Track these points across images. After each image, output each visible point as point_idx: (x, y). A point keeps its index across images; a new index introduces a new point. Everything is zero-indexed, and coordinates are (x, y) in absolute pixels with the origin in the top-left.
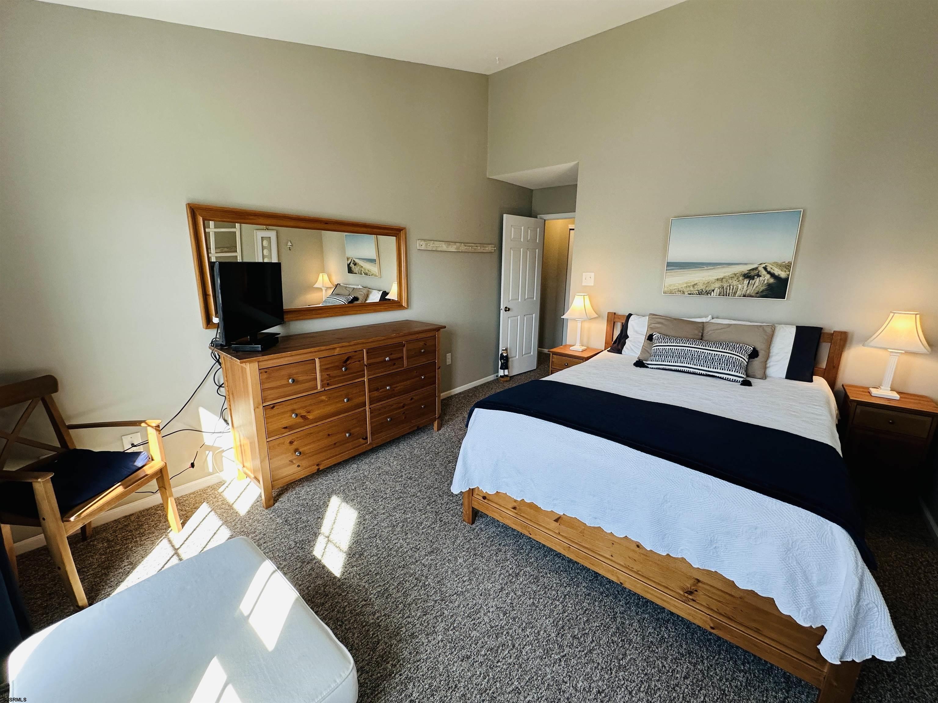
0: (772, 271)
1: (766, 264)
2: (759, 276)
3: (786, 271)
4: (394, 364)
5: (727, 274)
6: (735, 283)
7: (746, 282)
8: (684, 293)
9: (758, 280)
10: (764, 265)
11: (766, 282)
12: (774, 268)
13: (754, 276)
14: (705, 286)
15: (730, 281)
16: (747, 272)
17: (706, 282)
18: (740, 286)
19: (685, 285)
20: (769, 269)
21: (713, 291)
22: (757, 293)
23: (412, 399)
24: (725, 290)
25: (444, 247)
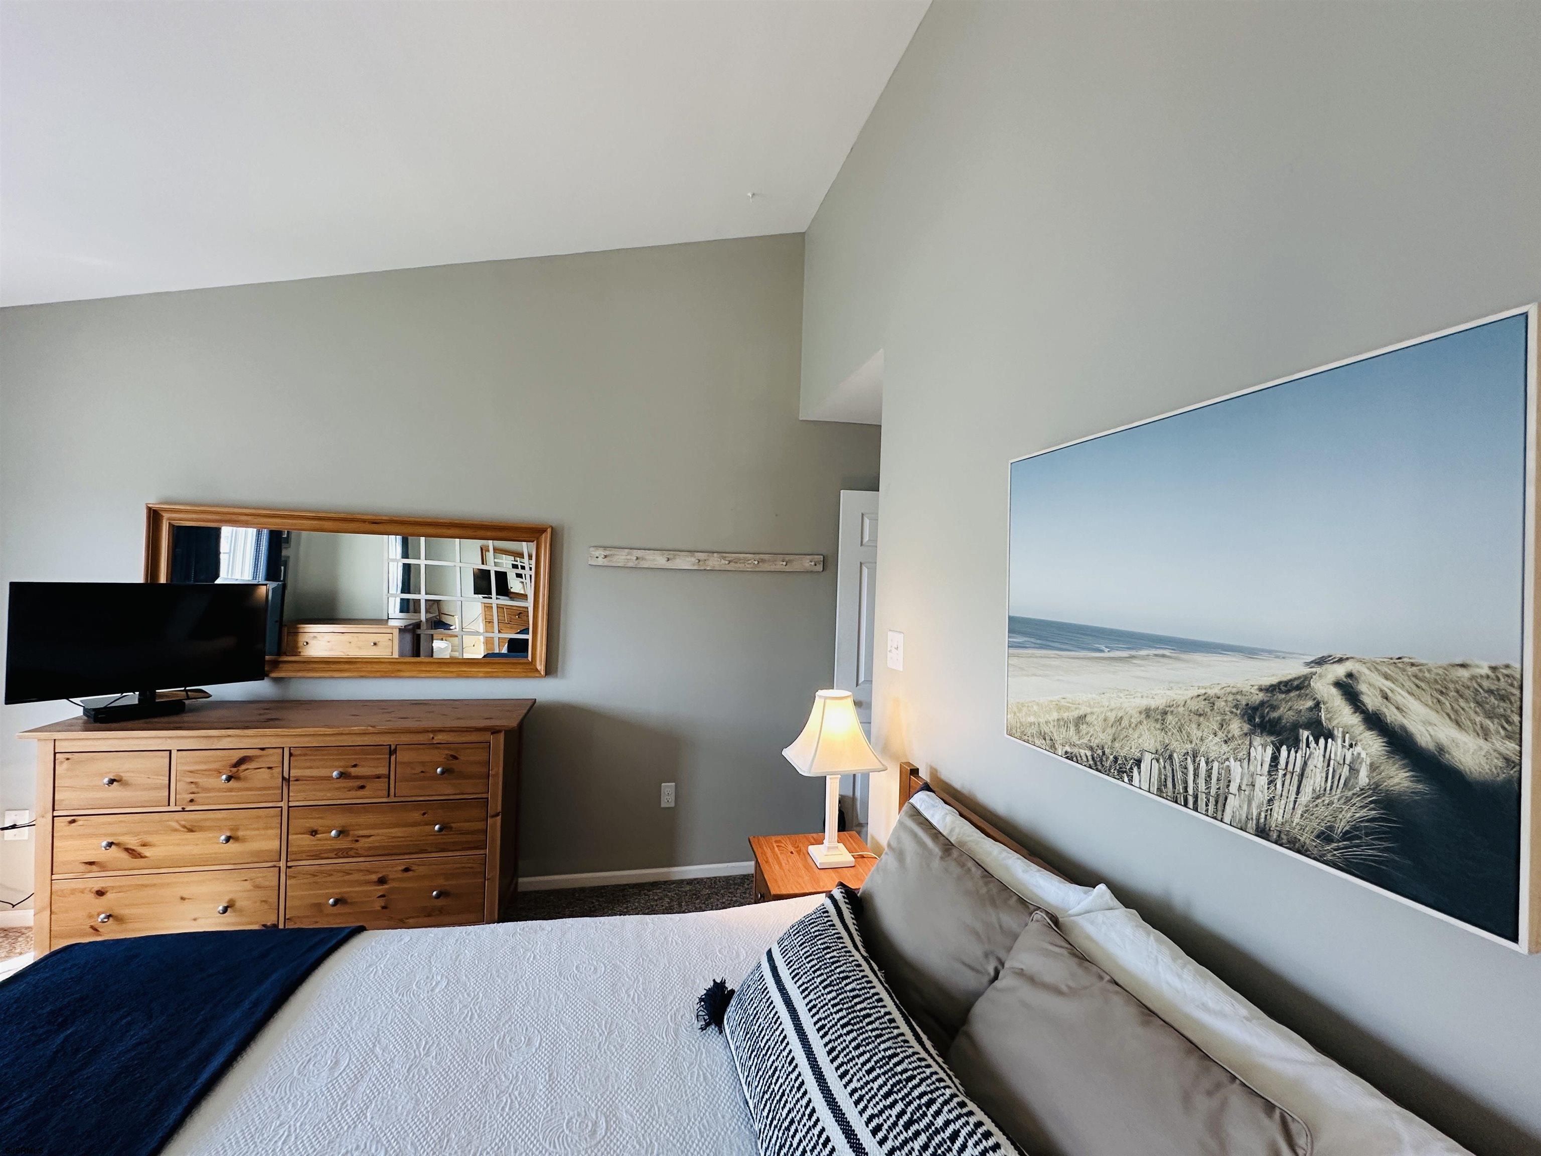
0: (1391, 715)
1: (1348, 666)
2: (1322, 732)
3: (1486, 734)
4: (363, 787)
5: (1180, 694)
6: (1213, 746)
7: (1262, 750)
8: (1053, 748)
9: (1317, 752)
10: (1340, 671)
11: (1363, 778)
12: (1401, 696)
13: (1295, 727)
14: (1111, 731)
15: (1196, 733)
16: (1261, 696)
17: (1112, 716)
18: (1236, 769)
19: (1055, 715)
20: (1371, 701)
21: (1138, 762)
22: (1325, 837)
23: (407, 870)
24: (1179, 775)
25: (660, 560)
